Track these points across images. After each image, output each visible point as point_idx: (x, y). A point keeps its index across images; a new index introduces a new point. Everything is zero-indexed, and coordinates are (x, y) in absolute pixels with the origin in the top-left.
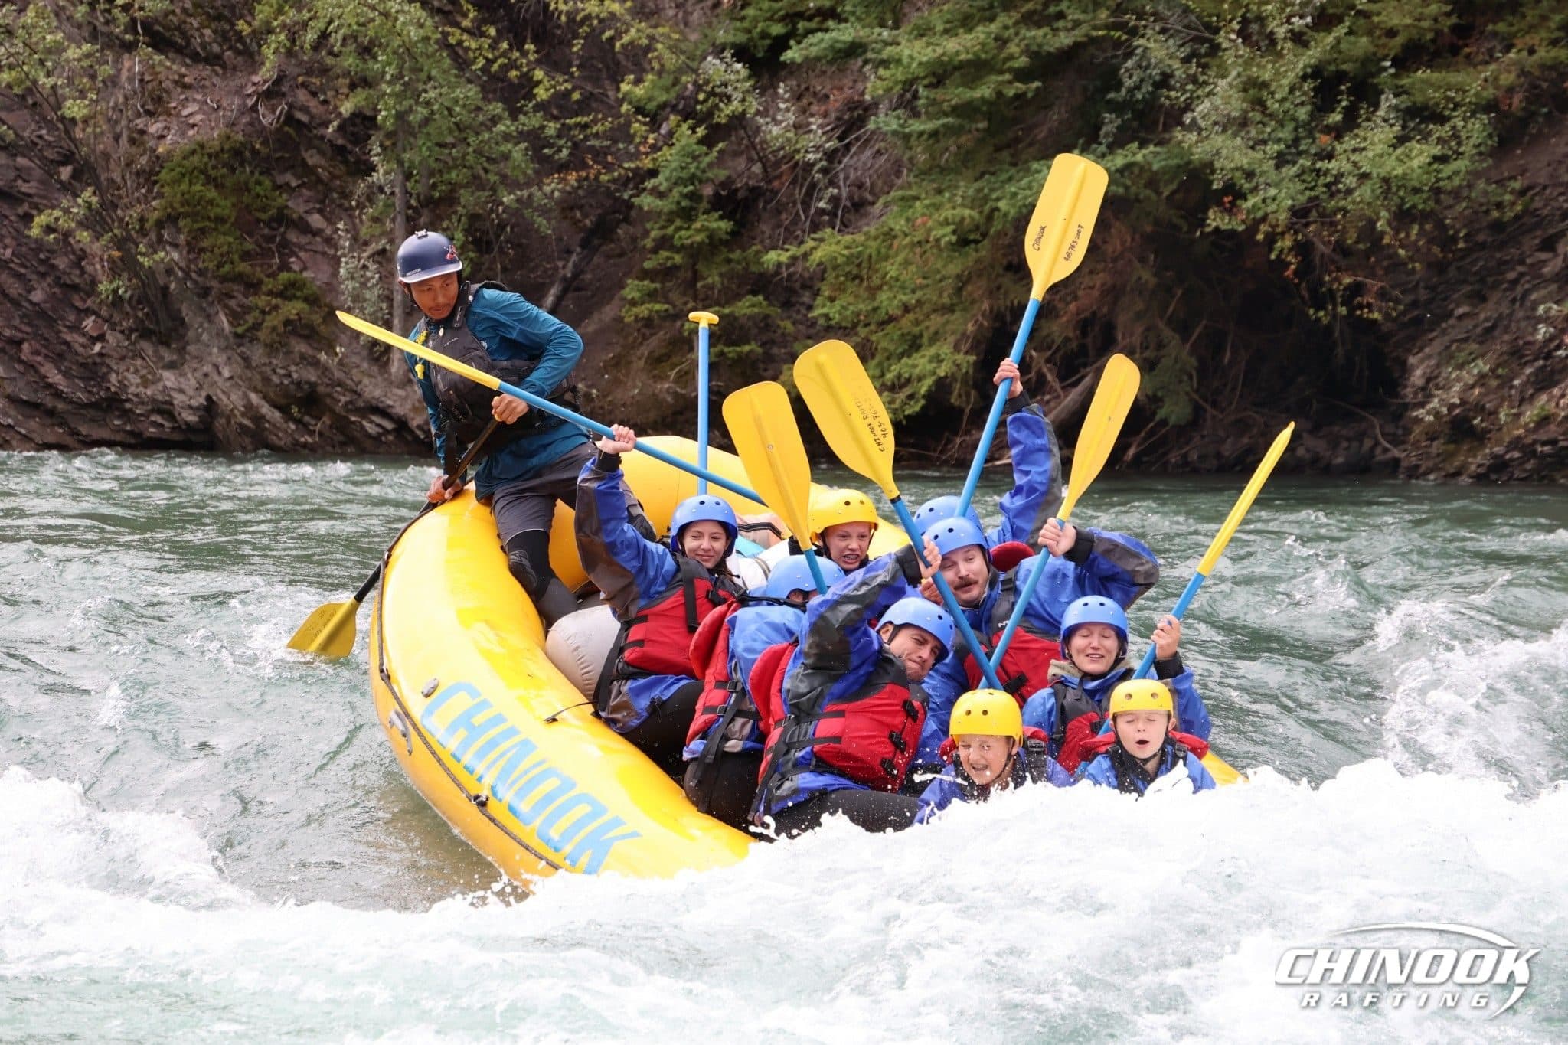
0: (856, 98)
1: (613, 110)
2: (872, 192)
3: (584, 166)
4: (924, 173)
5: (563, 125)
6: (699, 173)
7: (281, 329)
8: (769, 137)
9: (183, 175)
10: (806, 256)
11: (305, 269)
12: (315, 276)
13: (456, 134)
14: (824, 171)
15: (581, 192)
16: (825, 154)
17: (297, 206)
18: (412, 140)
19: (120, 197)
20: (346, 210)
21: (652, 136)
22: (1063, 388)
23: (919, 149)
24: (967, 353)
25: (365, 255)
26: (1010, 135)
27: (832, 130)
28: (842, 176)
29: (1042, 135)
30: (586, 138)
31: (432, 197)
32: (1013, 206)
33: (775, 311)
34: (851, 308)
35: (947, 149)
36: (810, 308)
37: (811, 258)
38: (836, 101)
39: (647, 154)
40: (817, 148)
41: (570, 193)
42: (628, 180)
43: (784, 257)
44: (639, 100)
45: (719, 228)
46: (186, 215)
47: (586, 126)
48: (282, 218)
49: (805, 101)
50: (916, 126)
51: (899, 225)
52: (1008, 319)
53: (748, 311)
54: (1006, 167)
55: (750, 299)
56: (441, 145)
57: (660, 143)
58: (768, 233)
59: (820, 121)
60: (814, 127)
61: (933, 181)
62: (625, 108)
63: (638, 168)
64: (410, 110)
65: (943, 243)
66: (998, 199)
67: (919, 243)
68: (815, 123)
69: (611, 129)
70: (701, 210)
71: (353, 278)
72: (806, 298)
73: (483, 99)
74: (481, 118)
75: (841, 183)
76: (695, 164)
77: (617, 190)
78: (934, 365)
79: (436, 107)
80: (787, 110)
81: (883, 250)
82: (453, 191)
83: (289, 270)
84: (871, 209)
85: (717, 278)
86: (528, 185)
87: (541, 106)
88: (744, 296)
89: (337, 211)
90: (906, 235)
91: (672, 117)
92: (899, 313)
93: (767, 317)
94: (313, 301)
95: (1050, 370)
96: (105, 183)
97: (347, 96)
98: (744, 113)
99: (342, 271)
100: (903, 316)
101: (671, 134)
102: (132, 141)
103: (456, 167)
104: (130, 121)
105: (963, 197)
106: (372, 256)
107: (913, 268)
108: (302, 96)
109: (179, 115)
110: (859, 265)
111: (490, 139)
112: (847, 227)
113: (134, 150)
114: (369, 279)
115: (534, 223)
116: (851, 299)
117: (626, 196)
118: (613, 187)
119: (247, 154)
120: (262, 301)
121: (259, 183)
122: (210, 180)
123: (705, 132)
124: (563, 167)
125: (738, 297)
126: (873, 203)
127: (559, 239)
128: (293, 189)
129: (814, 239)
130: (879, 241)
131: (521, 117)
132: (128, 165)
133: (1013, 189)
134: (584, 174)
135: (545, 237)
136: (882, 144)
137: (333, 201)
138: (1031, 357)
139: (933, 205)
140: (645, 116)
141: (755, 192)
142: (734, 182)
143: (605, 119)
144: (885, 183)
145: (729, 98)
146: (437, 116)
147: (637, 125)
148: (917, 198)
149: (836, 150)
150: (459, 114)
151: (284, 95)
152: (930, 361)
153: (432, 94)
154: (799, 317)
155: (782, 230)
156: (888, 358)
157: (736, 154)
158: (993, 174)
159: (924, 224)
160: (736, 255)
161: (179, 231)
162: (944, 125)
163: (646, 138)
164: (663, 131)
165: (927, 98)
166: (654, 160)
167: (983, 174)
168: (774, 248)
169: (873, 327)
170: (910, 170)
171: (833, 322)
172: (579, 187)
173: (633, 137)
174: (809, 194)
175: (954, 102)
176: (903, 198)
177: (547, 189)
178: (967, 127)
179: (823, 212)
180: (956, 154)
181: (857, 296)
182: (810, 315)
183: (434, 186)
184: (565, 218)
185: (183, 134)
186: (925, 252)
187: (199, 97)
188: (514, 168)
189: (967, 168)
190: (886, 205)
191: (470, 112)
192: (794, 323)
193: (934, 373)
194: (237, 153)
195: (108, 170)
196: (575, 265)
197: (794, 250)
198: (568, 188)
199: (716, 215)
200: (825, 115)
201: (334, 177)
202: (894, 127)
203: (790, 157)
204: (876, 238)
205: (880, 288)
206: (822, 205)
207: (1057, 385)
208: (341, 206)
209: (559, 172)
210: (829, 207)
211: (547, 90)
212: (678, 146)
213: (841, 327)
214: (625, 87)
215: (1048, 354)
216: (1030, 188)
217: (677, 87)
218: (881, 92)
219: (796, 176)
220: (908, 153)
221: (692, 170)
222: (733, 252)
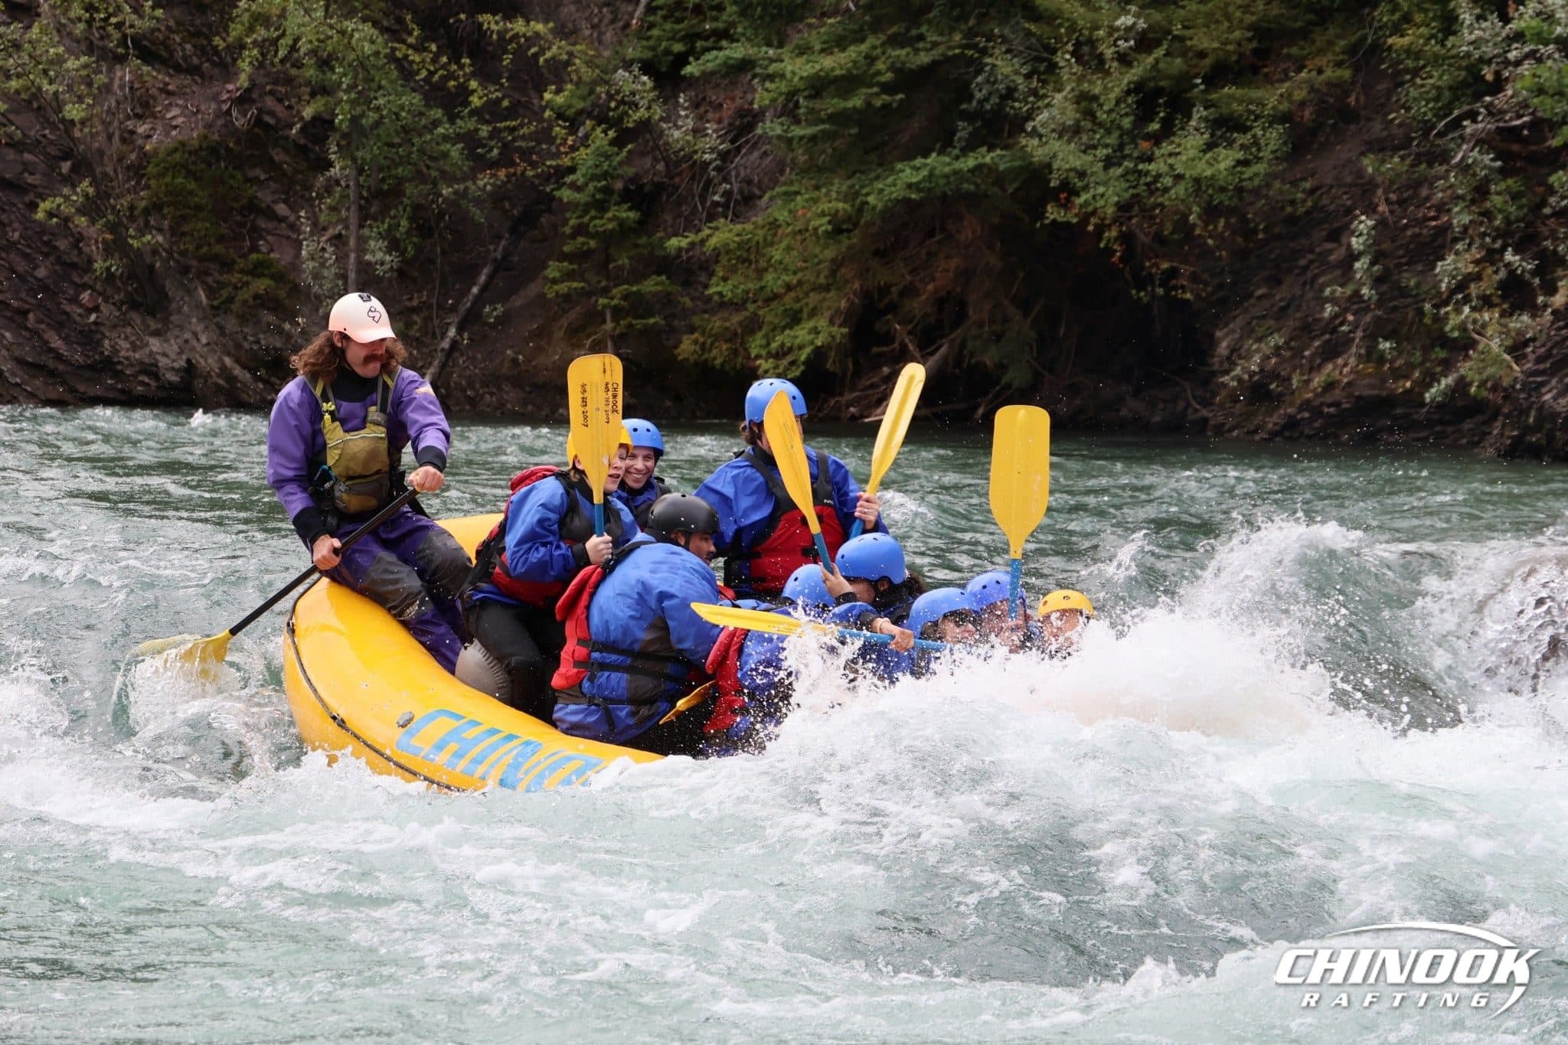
0: (746, 107)
1: (537, 115)
2: (760, 188)
3: (513, 164)
4: (804, 171)
5: (495, 128)
6: (611, 170)
7: (251, 302)
8: (671, 140)
9: (167, 169)
10: (703, 242)
11: (272, 250)
12: (280, 257)
13: (403, 135)
14: (718, 169)
15: (509, 186)
16: (719, 154)
17: (265, 196)
18: (364, 140)
19: (113, 188)
20: (308, 200)
21: (570, 138)
22: (922, 356)
23: (800, 151)
24: (840, 326)
25: (324, 239)
26: (878, 139)
27: (725, 134)
28: (733, 173)
29: (904, 140)
30: (514, 140)
31: (382, 189)
32: (881, 200)
33: (676, 289)
34: (742, 287)
35: (824, 151)
36: (706, 286)
37: (708, 244)
38: (728, 109)
39: (566, 154)
40: (712, 150)
41: (500, 187)
42: (550, 176)
43: (685, 243)
44: (560, 107)
45: (628, 218)
46: (170, 204)
47: (514, 129)
48: (253, 207)
49: (702, 109)
50: (798, 131)
51: (783, 216)
52: (876, 297)
53: (653, 289)
54: (874, 167)
55: (655, 278)
56: (391, 145)
57: (578, 145)
58: (670, 223)
59: (715, 126)
60: (710, 131)
61: (812, 178)
62: (547, 113)
63: (558, 166)
64: (363, 115)
65: (820, 231)
66: (868, 194)
67: (800, 231)
69: (536, 132)
70: (613, 202)
71: (313, 259)
72: (703, 278)
73: (426, 105)
74: (423, 121)
75: (733, 180)
76: (607, 163)
77: (540, 184)
78: (812, 336)
79: (385, 112)
80: (687, 116)
81: (769, 238)
82: (399, 184)
83: (259, 251)
84: (758, 202)
85: (626, 261)
86: (464, 179)
87: (475, 112)
88: (649, 276)
89: (299, 200)
90: (788, 224)
91: (588, 122)
92: (783, 291)
93: (669, 294)
94: (279, 277)
95: (911, 341)
96: (99, 176)
97: (309, 102)
98: (650, 119)
99: (304, 253)
100: (786, 294)
101: (587, 136)
102: (123, 140)
103: (402, 163)
104: (121, 123)
105: (837, 192)
106: (329, 240)
107: (795, 253)
108: (270, 102)
109: (163, 118)
110: (748, 250)
111: (431, 140)
112: (738, 217)
113: (124, 148)
114: (327, 260)
115: (469, 212)
116: (741, 279)
117: (548, 190)
118: (537, 182)
119: (222, 151)
120: (235, 277)
121: (232, 177)
122: (191, 174)
123: (615, 135)
124: (494, 165)
125: (644, 277)
126: (760, 197)
127: (491, 227)
128: (262, 182)
129: (710, 228)
130: (765, 230)
131: (458, 121)
132: (120, 160)
133: (880, 186)
134: (512, 170)
135: (478, 225)
136: (769, 147)
137: (296, 192)
138: (895, 329)
139: (812, 199)
140: (564, 121)
141: (659, 188)
142: (641, 178)
143: (530, 123)
144: (770, 180)
145: (636, 105)
146: (386, 120)
147: (558, 129)
148: (798, 193)
149: (728, 152)
150: (405, 118)
151: (253, 101)
153: (381, 101)
154: (697, 294)
155: (682, 220)
156: (773, 330)
157: (643, 154)
158: (863, 172)
159: (804, 215)
160: (643, 240)
161: (164, 217)
162: (822, 131)
163: (566, 140)
164: (580, 134)
165: (807, 107)
166: (573, 159)
167: (854, 173)
168: (676, 235)
169: (760, 303)
170: (792, 169)
171: (726, 299)
172: (509, 182)
173: (555, 138)
174: (706, 189)
175: (830, 111)
176: (785, 193)
177: (481, 183)
178: (841, 133)
179: (716, 204)
180: (831, 156)
181: (747, 277)
182: (706, 293)
183: (383, 180)
184: (496, 208)
185: (167, 134)
186: (805, 239)
187: (180, 102)
188: (452, 165)
189: (841, 167)
190: (772, 199)
191: (414, 116)
192: (692, 299)
193: (812, 343)
194: (213, 150)
195: (102, 164)
196: (505, 249)
198: (498, 183)
199: (626, 206)
200: (719, 121)
201: (297, 172)
202: (779, 132)
203: (689, 157)
204: (763, 227)
205: (766, 270)
206: (716, 198)
207: (917, 354)
208: (302, 197)
209: (490, 169)
210: (723, 200)
211: (480, 98)
212: (593, 147)
213: (732, 303)
214: (547, 96)
215: (910, 327)
216: (894, 185)
217: (593, 97)
218: (767, 102)
219: (695, 173)
220: (790, 155)
221: (605, 168)
222: (640, 238)
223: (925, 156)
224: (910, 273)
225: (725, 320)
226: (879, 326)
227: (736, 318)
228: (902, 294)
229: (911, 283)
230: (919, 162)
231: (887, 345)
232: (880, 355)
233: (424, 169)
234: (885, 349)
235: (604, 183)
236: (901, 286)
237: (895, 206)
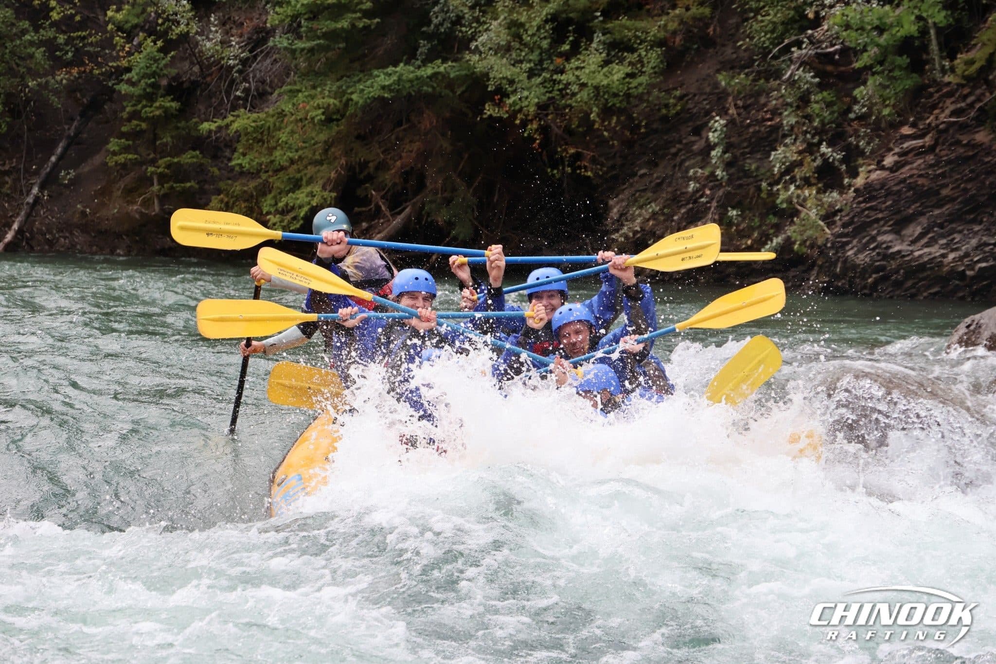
0: (261, 25)
1: (102, 28)
2: (271, 87)
3: (83, 64)
4: (305, 75)
5: (69, 37)
6: (158, 71)
8: (204, 49)
10: (227, 126)
14: (240, 72)
16: (240, 61)
21: (127, 46)
22: (392, 215)
23: (301, 60)
24: (330, 191)
26: (360, 52)
27: (245, 45)
28: (251, 75)
29: (380, 53)
30: (84, 46)
32: (362, 98)
33: (207, 161)
34: (257, 160)
35: (319, 60)
36: (230, 160)
37: (231, 128)
38: (248, 27)
39: (124, 57)
40: (236, 57)
41: (73, 81)
42: (112, 73)
43: (213, 126)
44: (119, 22)
45: (171, 107)
47: (84, 38)
49: (228, 27)
50: (300, 44)
51: (288, 108)
52: (357, 170)
53: (189, 161)
54: (357, 73)
55: (192, 153)
57: (133, 51)
58: (203, 111)
59: (237, 40)
60: (234, 43)
61: (310, 80)
62: (110, 27)
63: (118, 66)
65: (316, 121)
66: (352, 93)
67: (301, 120)
68: (234, 40)
69: (101, 40)
70: (159, 95)
72: (227, 153)
73: (16, 18)
74: (14, 30)
75: (251, 80)
76: (156, 65)
77: (104, 80)
78: (309, 198)
80: (216, 32)
81: (277, 124)
84: (270, 97)
85: (169, 139)
86: (45, 75)
87: (54, 24)
88: (187, 151)
90: (292, 115)
91: (141, 34)
92: (287, 164)
93: (201, 165)
95: (384, 204)
98: (188, 33)
100: (290, 166)
101: (140, 45)
105: (329, 92)
107: (296, 136)
111: (20, 44)
112: (254, 108)
115: (49, 99)
116: (257, 155)
117: (110, 84)
118: (101, 78)
123: (162, 44)
124: (69, 64)
125: (183, 151)
126: (272, 94)
127: (66, 111)
129: (233, 116)
130: (275, 118)
131: (41, 30)
133: (361, 87)
134: (82, 69)
135: (56, 109)
136: (277, 56)
138: (372, 194)
139: (310, 96)
140: (123, 33)
141: (195, 84)
142: (181, 77)
143: (97, 33)
144: (279, 80)
145: (178, 23)
147: (118, 38)
148: (299, 91)
149: (248, 59)
152: (307, 196)
154: (223, 165)
155: (212, 109)
156: (280, 193)
157: (183, 59)
158: (348, 77)
159: (304, 108)
160: (182, 124)
162: (318, 45)
163: (124, 47)
164: (135, 43)
165: (307, 27)
166: (129, 61)
167: (342, 77)
168: (207, 120)
169: (270, 173)
170: (295, 73)
171: (245, 169)
172: (79, 78)
173: (116, 45)
174: (230, 86)
175: (324, 30)
176: (291, 91)
177: (58, 78)
178: (332, 46)
179: (239, 98)
180: (325, 64)
181: (260, 153)
182: (230, 164)
184: (70, 97)
186: (304, 126)
188: (36, 64)
189: (332, 72)
190: (280, 95)
191: (7, 26)
192: (219, 169)
193: (309, 203)
196: (76, 128)
197: (219, 122)
198: (72, 78)
199: (169, 98)
200: (241, 36)
202: (285, 45)
203: (218, 62)
204: (273, 116)
205: (275, 148)
206: (238, 93)
207: (388, 214)
209: (66, 67)
210: (243, 95)
211: (59, 14)
212: (145, 53)
213: (249, 173)
214: (110, 13)
215: (383, 193)
216: (372, 87)
217: (145, 15)
218: (277, 22)
219: (222, 75)
220: (294, 62)
221: (154, 69)
222: (180, 122)
223: (395, 66)
224: (383, 153)
225: (244, 185)
226: (360, 192)
227: (252, 184)
228: (377, 168)
229: (384, 160)
230: (390, 69)
231: (365, 206)
232: (360, 213)
233: (15, 67)
234: (364, 209)
235: (153, 80)
236: (376, 163)
237: (371, 103)
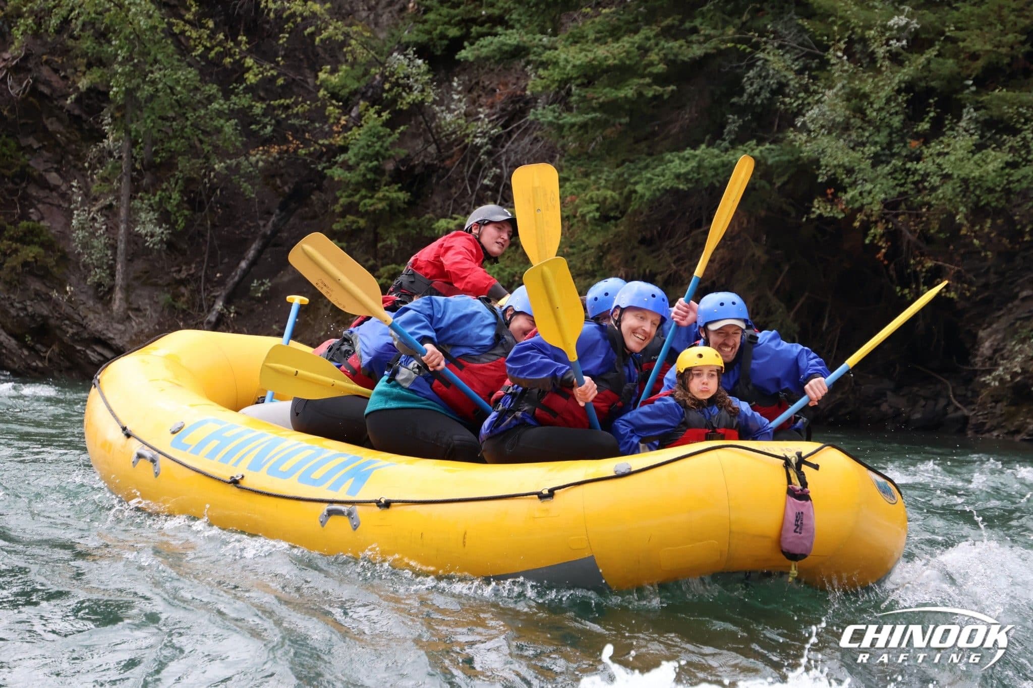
0: (519, 93)
1: (311, 94)
3: (285, 141)
4: (574, 159)
5: (269, 105)
6: (382, 151)
7: (19, 269)
8: (443, 123)
11: (42, 218)
12: (51, 225)
13: (177, 109)
14: (489, 153)
16: (490, 139)
17: (37, 165)
18: (139, 113)
20: (80, 170)
21: (343, 118)
23: (570, 139)
25: (94, 209)
26: (648, 129)
27: (497, 119)
28: (504, 158)
29: (674, 131)
30: (288, 118)
31: (154, 162)
32: (649, 189)
35: (594, 139)
38: (502, 94)
39: (339, 133)
40: (484, 134)
41: (272, 163)
42: (322, 154)
43: (452, 225)
44: (334, 87)
45: (398, 198)
47: (288, 107)
48: (24, 175)
49: (475, 94)
50: (569, 118)
54: (644, 156)
56: (165, 119)
57: (351, 124)
58: (439, 205)
59: (487, 111)
60: (482, 116)
61: (581, 165)
62: (322, 93)
63: (331, 144)
64: (138, 87)
65: (587, 218)
66: (636, 183)
67: (568, 217)
68: (483, 112)
69: (309, 110)
70: (383, 183)
71: (83, 228)
73: (201, 81)
74: (198, 97)
75: (503, 164)
76: (379, 143)
77: (312, 162)
79: (160, 86)
80: (460, 100)
82: (171, 157)
83: (29, 219)
85: (395, 241)
86: (236, 155)
87: (250, 89)
89: (72, 170)
91: (362, 103)
94: (48, 246)
97: (84, 74)
98: (423, 102)
99: (74, 222)
101: (360, 117)
103: (175, 137)
105: (606, 181)
106: (100, 210)
108: (45, 72)
111: (205, 114)
112: (507, 201)
114: (97, 230)
115: (240, 187)
116: (508, 262)
117: (320, 168)
118: (309, 160)
120: (4, 244)
123: (388, 117)
124: (267, 141)
127: (262, 202)
128: (35, 151)
131: (233, 97)
133: (649, 175)
134: (285, 148)
135: (250, 199)
136: (539, 133)
137: (69, 162)
139: (581, 186)
140: (338, 101)
141: (430, 169)
142: (412, 160)
143: (304, 101)
145: (410, 88)
146: (161, 94)
147: (331, 108)
148: (567, 179)
149: (500, 136)
150: (180, 93)
151: (30, 70)
153: (157, 75)
155: (452, 201)
157: (415, 136)
158: (632, 162)
159: (572, 201)
160: (412, 221)
162: (592, 119)
163: (339, 119)
164: (353, 114)
165: (579, 95)
166: (345, 138)
167: (623, 162)
168: (445, 217)
170: (562, 156)
172: (280, 159)
173: (329, 117)
174: (476, 172)
175: (601, 100)
177: (253, 159)
178: (612, 121)
179: (486, 188)
180: (602, 145)
181: (513, 260)
183: (156, 153)
184: (268, 184)
186: (572, 226)
188: (225, 140)
189: (610, 155)
191: (190, 91)
196: (274, 225)
198: (270, 159)
199: (396, 187)
200: (492, 106)
201: (70, 142)
202: (550, 118)
203: (460, 140)
206: (486, 182)
208: (75, 166)
209: (263, 145)
210: (492, 184)
211: (256, 75)
212: (366, 128)
214: (322, 75)
216: (663, 175)
217: (367, 77)
218: (540, 89)
219: (465, 156)
220: (561, 142)
221: (377, 148)
222: (409, 217)
223: (695, 148)
224: (675, 262)
228: (667, 283)
229: (676, 272)
230: (688, 152)
233: (197, 143)
235: (375, 163)
236: (666, 275)
237: (663, 195)
